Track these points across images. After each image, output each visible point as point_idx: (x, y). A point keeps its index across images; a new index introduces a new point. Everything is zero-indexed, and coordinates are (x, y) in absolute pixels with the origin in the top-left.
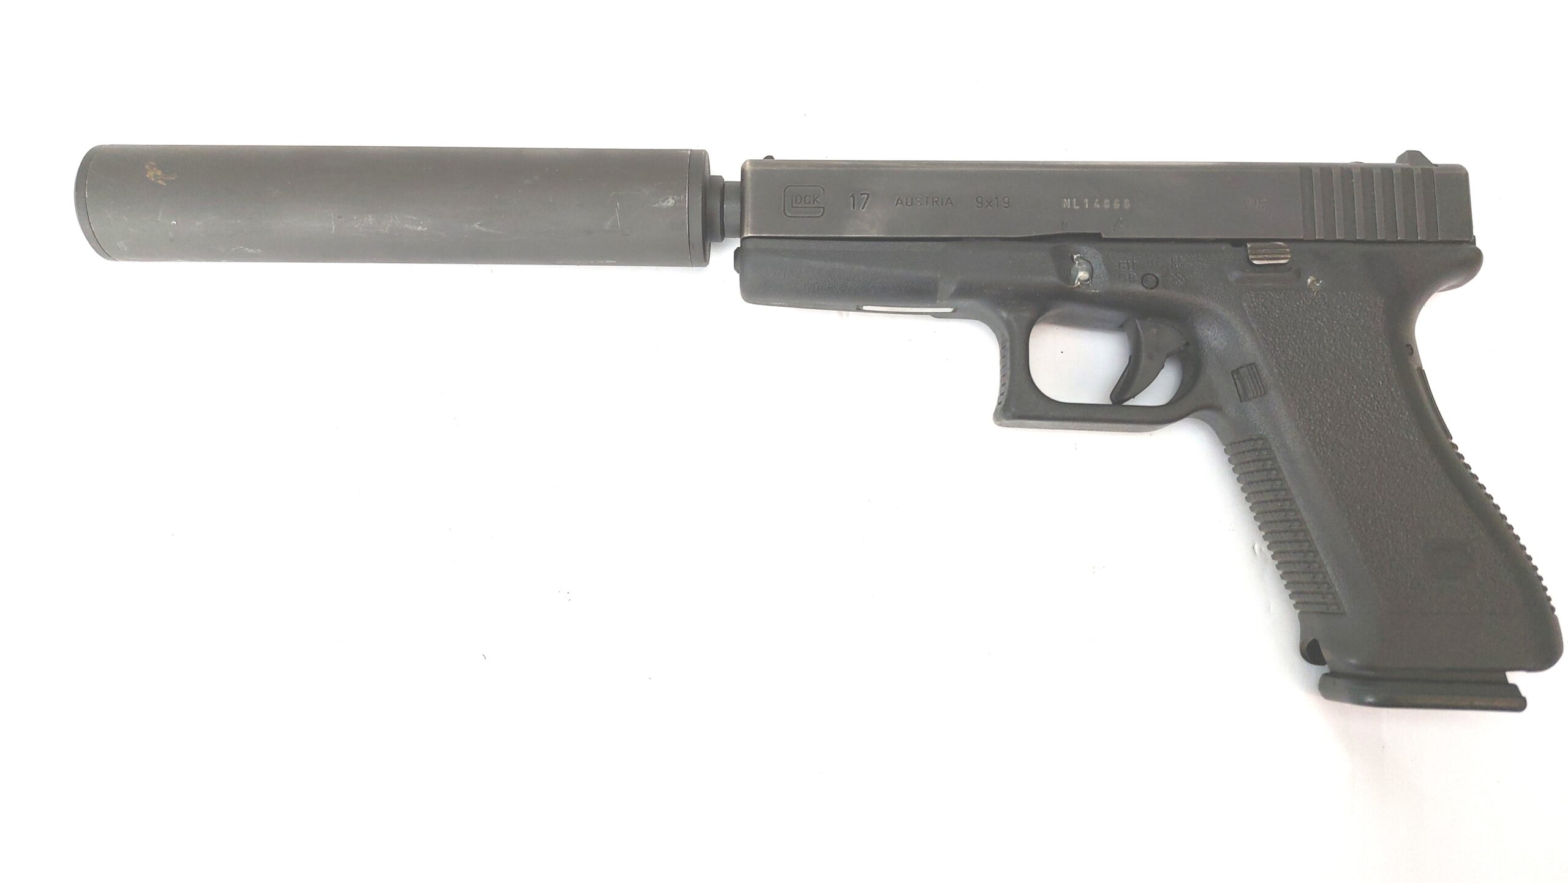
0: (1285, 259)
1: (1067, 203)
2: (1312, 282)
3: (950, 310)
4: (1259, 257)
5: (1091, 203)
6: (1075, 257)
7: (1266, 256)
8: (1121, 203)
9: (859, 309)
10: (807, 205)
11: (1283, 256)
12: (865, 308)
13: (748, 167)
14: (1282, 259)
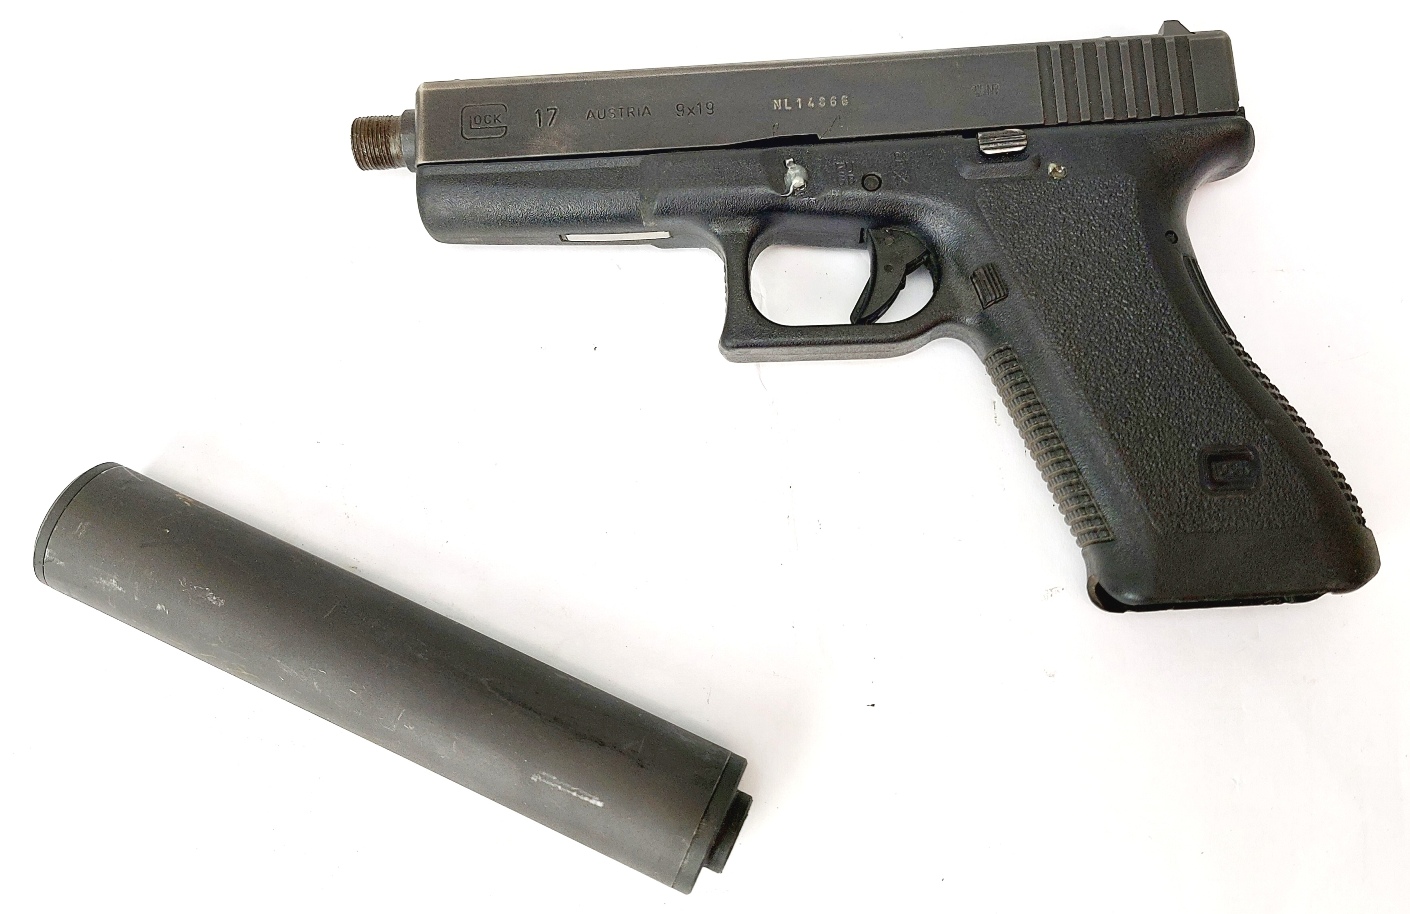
0: (1020, 146)
1: (777, 103)
2: (1054, 170)
3: (666, 235)
4: (991, 146)
5: (805, 103)
6: (787, 162)
7: (999, 145)
8: (838, 101)
9: (565, 241)
10: (489, 126)
11: (1018, 144)
12: (571, 238)
13: (422, 90)
14: (1017, 146)
